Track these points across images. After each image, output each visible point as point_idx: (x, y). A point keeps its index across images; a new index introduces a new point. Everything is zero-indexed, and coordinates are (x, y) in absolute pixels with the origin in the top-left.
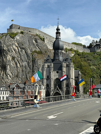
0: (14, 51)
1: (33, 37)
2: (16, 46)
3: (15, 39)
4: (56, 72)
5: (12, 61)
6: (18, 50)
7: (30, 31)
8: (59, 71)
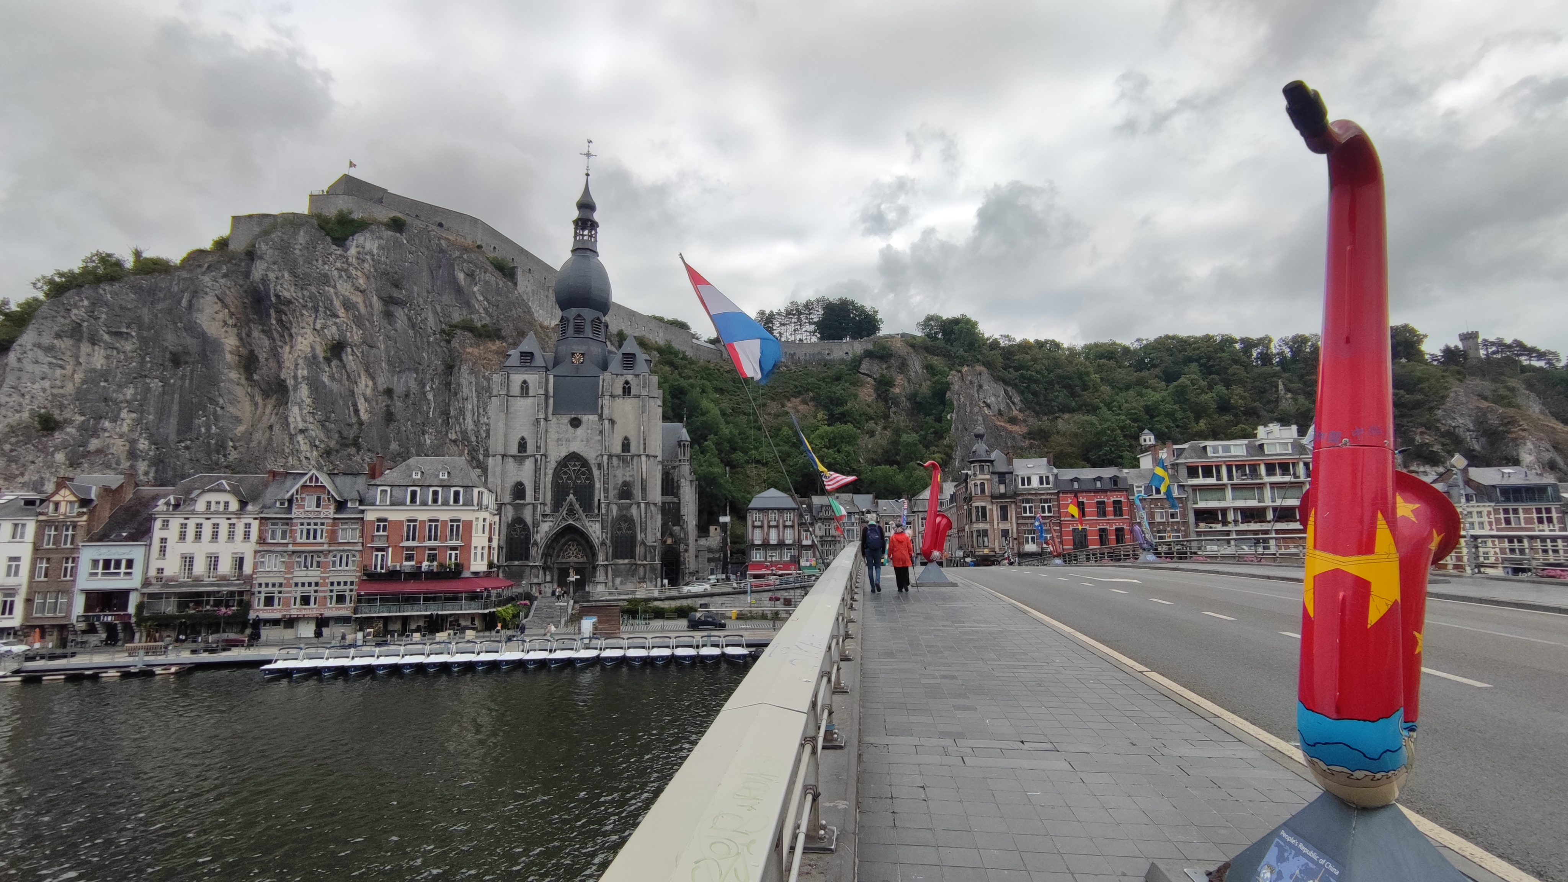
0: (341, 312)
1: (457, 254)
2: (357, 289)
3: (353, 251)
4: (566, 419)
5: (328, 360)
6: (369, 305)
7: (440, 225)
8: (585, 418)
